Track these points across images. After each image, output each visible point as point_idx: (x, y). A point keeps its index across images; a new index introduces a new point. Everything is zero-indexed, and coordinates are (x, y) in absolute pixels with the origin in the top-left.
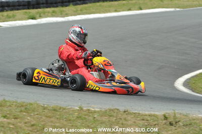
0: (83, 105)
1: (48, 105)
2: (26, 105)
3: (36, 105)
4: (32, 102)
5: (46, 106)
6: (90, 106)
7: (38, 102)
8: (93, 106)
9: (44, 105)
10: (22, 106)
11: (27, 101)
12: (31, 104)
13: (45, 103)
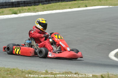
0: (48, 70)
1: (25, 70)
2: (11, 70)
3: (17, 70)
4: (15, 68)
5: (23, 70)
6: (53, 70)
7: (18, 68)
8: (55, 70)
9: (22, 70)
10: (8, 71)
11: (11, 67)
12: (14, 69)
13: (23, 69)
